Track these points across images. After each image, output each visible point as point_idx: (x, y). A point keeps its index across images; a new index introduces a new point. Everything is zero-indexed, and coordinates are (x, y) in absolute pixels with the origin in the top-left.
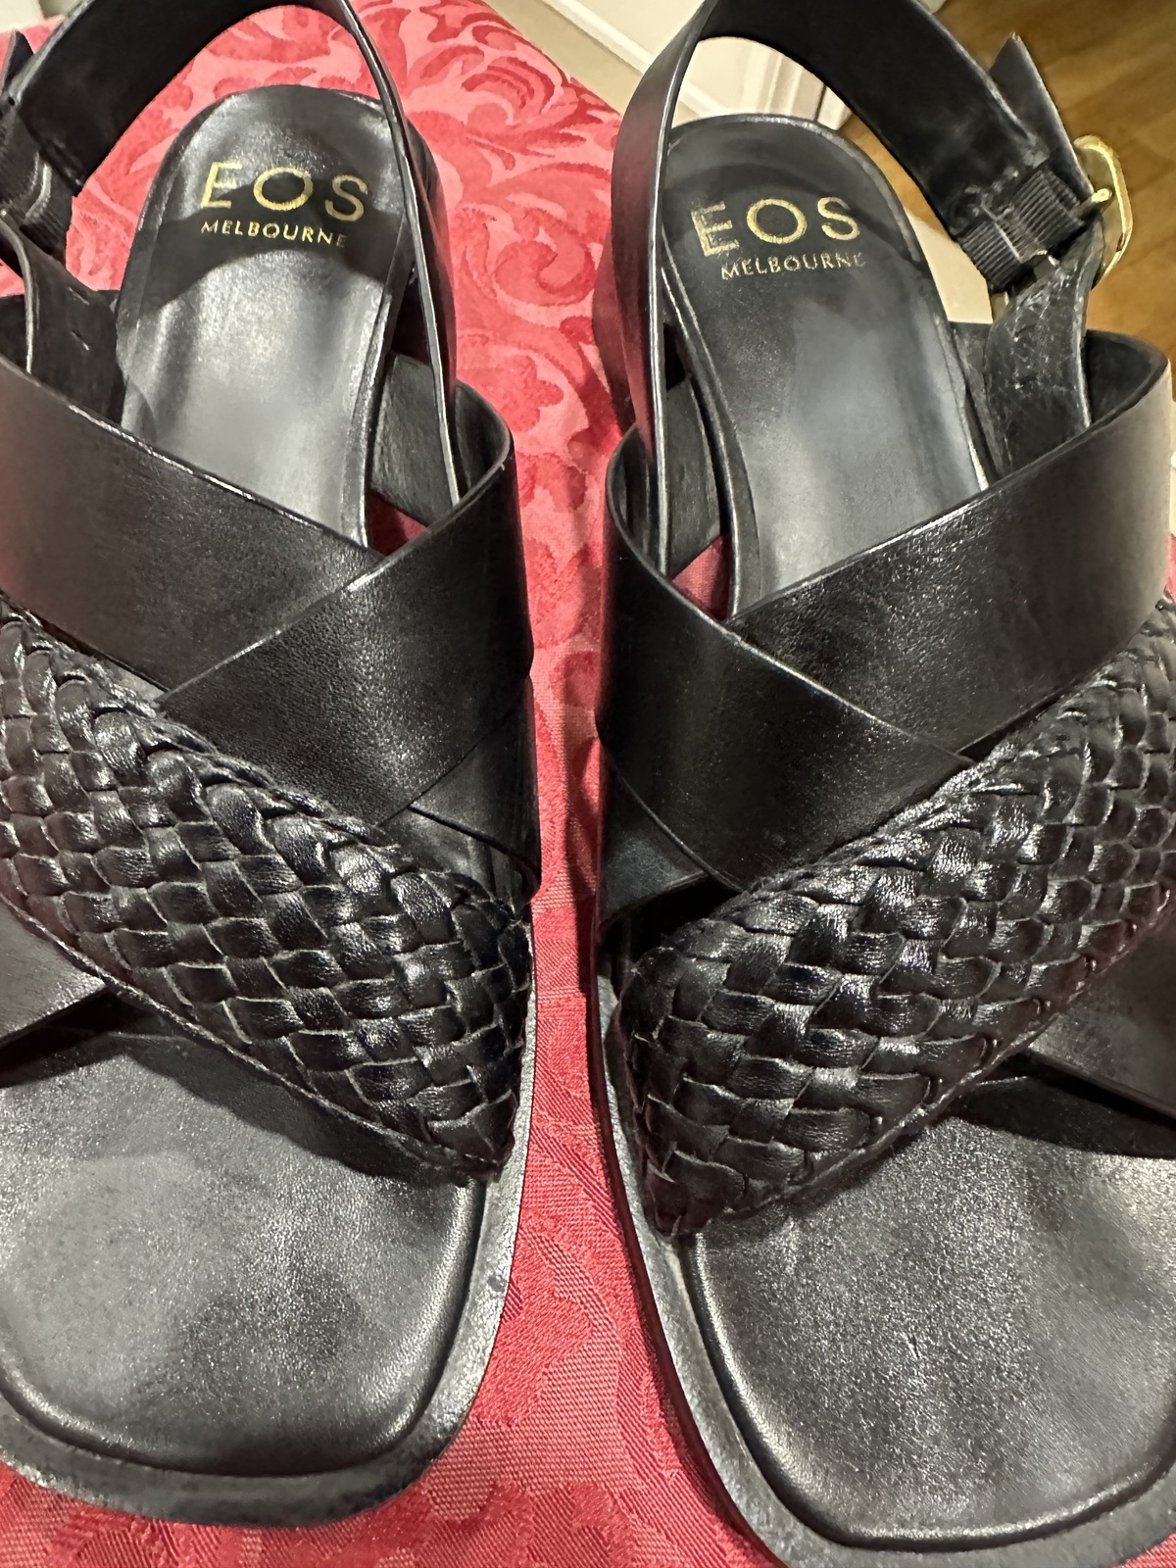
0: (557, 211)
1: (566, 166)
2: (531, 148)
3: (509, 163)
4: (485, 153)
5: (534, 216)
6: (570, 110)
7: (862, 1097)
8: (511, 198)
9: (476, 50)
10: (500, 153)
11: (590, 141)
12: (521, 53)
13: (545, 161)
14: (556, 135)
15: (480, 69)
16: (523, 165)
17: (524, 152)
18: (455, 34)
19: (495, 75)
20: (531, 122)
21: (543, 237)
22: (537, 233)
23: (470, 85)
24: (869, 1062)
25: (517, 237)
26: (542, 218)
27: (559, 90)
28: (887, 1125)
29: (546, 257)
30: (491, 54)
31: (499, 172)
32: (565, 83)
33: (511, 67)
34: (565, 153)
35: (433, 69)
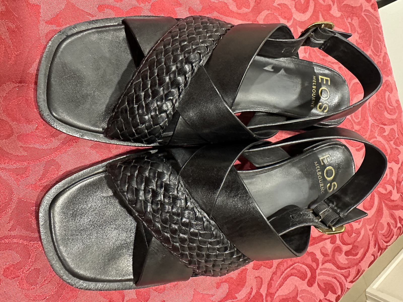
0: (359, 239)
1: (369, 243)
2: (374, 236)
3: (371, 230)
4: (373, 225)
5: (359, 233)
6: (382, 247)
7: (139, 201)
8: (363, 229)
9: (396, 227)
10: (373, 228)
11: (374, 250)
12: (395, 237)
13: (371, 239)
14: (376, 242)
15: (392, 227)
16: (370, 233)
17: (373, 234)
18: (400, 223)
19: (390, 230)
20: (380, 237)
21: (354, 235)
22: (355, 233)
23: (388, 224)
24: (146, 201)
25: (354, 229)
26: (359, 235)
27: (386, 244)
28: (133, 207)
29: (350, 235)
30: (395, 230)
31: (368, 227)
32: (387, 246)
33: (392, 234)
34: (372, 243)
35: (392, 216)
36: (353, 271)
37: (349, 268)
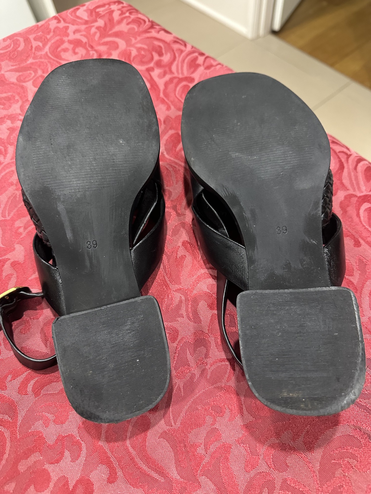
36: (176, 46)
37: (173, 51)
